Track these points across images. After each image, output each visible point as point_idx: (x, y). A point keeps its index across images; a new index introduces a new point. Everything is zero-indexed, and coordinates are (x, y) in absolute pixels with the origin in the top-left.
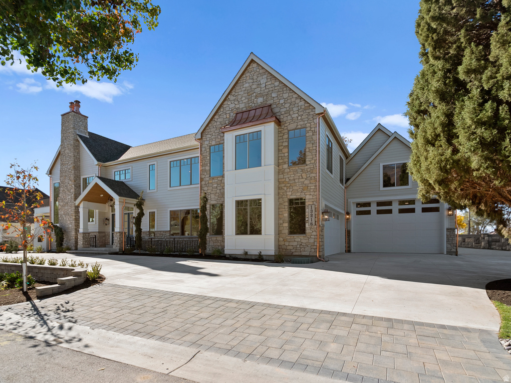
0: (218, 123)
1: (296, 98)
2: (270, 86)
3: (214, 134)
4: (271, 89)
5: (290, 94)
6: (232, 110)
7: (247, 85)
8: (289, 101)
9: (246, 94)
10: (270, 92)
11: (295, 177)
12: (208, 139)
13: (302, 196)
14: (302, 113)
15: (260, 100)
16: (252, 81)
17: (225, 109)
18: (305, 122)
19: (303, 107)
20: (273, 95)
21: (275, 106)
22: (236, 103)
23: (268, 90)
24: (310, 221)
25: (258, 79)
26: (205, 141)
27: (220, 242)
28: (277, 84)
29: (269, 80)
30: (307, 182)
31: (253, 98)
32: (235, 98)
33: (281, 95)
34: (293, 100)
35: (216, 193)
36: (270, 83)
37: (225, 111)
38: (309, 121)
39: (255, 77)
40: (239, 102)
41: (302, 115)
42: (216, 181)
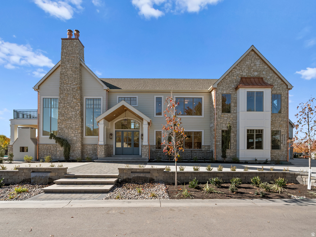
0: (228, 81)
1: (277, 78)
2: (262, 67)
3: (225, 87)
4: (262, 69)
5: (273, 75)
6: (238, 75)
7: (248, 63)
8: (273, 78)
9: (247, 68)
10: (262, 71)
11: (276, 119)
12: (221, 89)
13: (279, 129)
14: (279, 86)
15: (256, 74)
16: (251, 61)
17: (233, 73)
18: (281, 91)
19: (280, 83)
20: (263, 73)
21: (265, 79)
22: (241, 71)
23: (260, 69)
24: (283, 143)
25: (255, 61)
26: (218, 90)
27: (229, 153)
28: (266, 67)
29: (261, 63)
30: (282, 122)
31: (251, 71)
32: (240, 68)
33: (268, 74)
34: (275, 78)
35: (226, 123)
36: (262, 65)
37: (233, 75)
38: (283, 91)
39: (253, 60)
40: (242, 71)
41: (280, 87)
42: (227, 116)
